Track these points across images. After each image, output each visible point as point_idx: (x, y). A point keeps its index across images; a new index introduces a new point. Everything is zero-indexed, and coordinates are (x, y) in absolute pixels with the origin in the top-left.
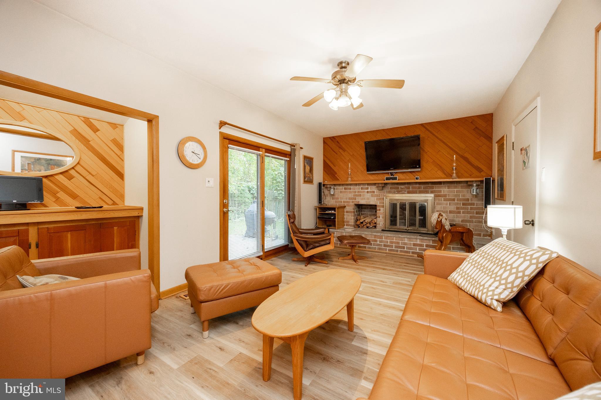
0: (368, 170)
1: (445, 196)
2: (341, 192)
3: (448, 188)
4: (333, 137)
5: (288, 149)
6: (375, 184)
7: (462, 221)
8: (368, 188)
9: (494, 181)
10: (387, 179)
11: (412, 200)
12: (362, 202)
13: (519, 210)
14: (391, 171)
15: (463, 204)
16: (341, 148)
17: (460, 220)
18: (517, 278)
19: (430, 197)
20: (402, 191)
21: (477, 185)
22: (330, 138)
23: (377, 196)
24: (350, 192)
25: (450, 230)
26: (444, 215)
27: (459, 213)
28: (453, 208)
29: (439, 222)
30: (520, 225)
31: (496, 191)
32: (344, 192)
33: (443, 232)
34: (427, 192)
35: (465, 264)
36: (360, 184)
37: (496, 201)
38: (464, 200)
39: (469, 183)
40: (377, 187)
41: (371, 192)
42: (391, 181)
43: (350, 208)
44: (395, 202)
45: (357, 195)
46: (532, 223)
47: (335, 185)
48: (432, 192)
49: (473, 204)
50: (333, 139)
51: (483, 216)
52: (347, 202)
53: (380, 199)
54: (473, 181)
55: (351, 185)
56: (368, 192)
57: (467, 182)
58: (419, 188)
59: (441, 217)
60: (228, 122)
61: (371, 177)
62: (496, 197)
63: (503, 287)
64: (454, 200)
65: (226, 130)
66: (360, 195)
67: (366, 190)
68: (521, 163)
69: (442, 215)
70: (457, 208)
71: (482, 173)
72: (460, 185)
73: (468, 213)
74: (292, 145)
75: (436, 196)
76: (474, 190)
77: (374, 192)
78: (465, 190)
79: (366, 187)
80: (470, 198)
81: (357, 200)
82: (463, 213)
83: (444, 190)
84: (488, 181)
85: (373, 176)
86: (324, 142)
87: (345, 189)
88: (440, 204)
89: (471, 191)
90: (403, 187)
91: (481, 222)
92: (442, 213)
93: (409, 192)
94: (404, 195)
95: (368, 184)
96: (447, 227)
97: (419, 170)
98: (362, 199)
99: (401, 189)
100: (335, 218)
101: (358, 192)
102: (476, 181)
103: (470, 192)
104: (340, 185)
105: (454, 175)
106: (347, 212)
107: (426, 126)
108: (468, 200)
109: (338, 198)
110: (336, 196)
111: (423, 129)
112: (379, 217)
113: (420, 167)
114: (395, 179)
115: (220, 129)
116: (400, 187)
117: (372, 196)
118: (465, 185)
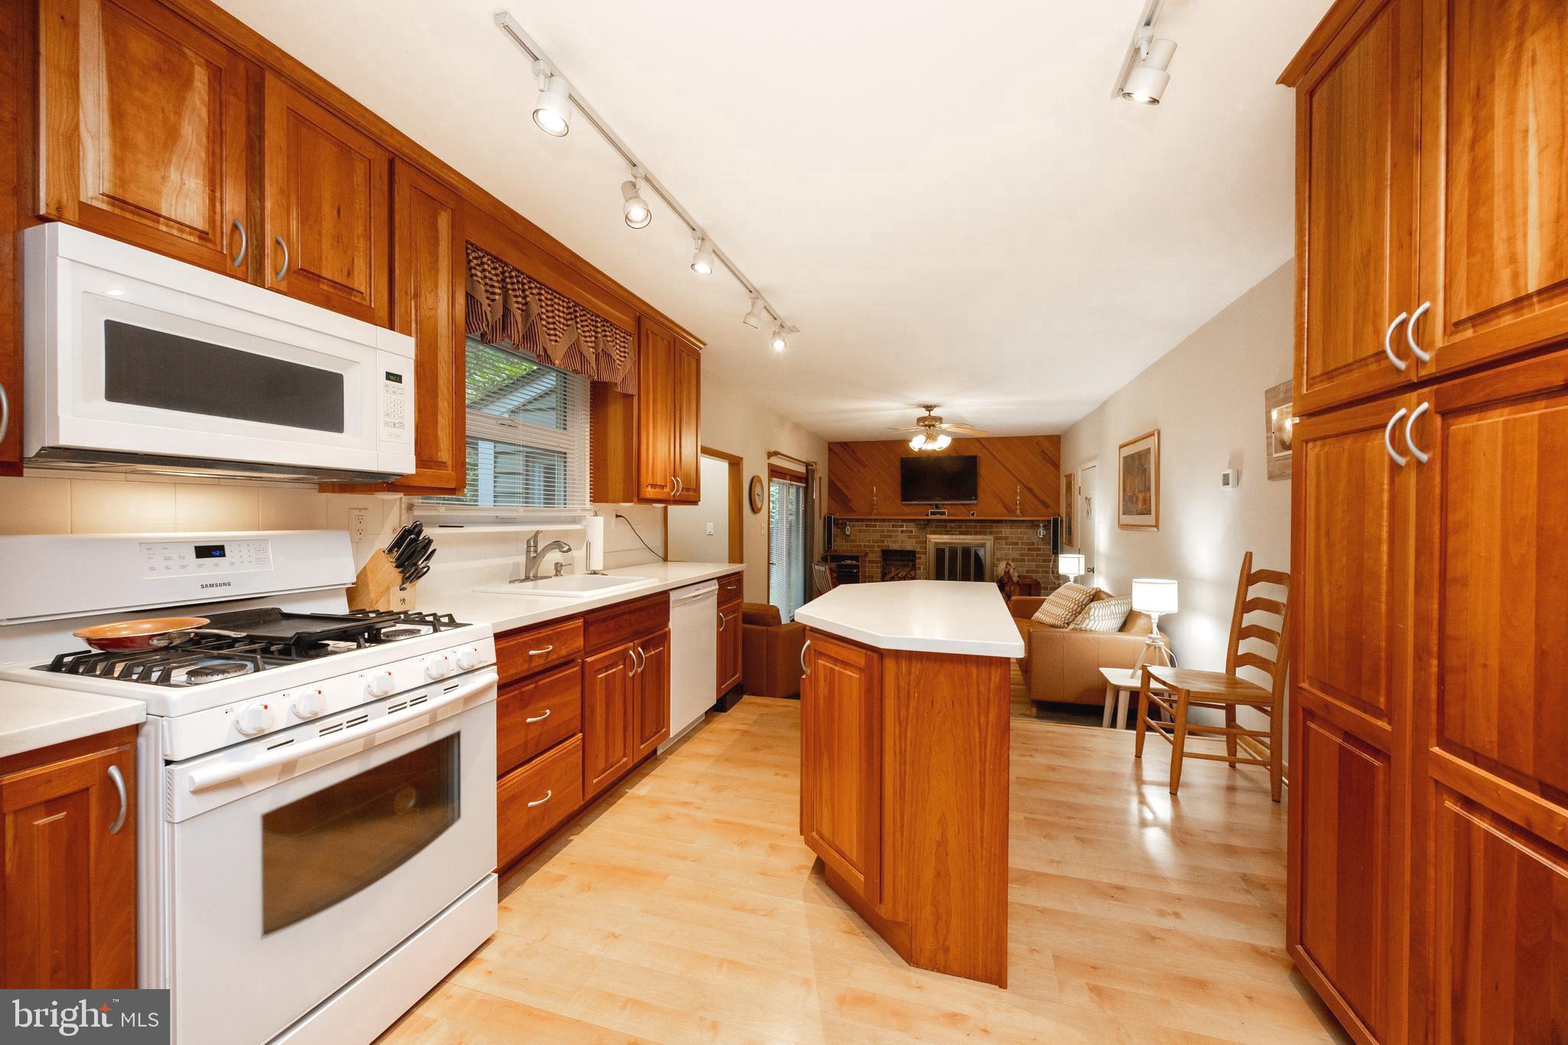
0: (903, 499)
1: (1006, 538)
2: (860, 531)
3: (1011, 528)
4: (846, 443)
5: (802, 469)
6: (915, 520)
7: (1027, 572)
8: (902, 526)
9: (1062, 521)
10: (932, 513)
11: (966, 543)
12: (894, 546)
13: (1082, 558)
14: (937, 503)
15: (1029, 550)
16: (858, 461)
17: (1025, 569)
18: (1078, 607)
19: (988, 540)
20: (951, 531)
21: (1044, 526)
22: (839, 443)
23: (917, 537)
24: (875, 531)
25: (1018, 582)
26: (1012, 564)
27: (1024, 560)
28: (1016, 554)
29: (1007, 573)
30: (1082, 572)
31: (1063, 536)
32: (865, 531)
33: (1011, 585)
34: (985, 533)
35: (1045, 603)
36: (891, 519)
37: (1065, 546)
38: (1029, 544)
39: (1035, 523)
40: (917, 525)
41: (907, 531)
42: (938, 517)
43: (875, 556)
44: (942, 547)
45: (886, 536)
46: (1093, 570)
47: (851, 520)
48: (991, 533)
49: (1039, 549)
50: (845, 445)
51: (1049, 565)
52: (869, 546)
53: (920, 542)
54: (1039, 521)
55: (876, 520)
56: (902, 532)
57: (1033, 521)
58: (975, 527)
59: (1009, 567)
60: (782, 452)
61: (907, 510)
62: (1064, 541)
63: (1070, 614)
64: (1017, 544)
65: (775, 461)
66: (891, 536)
67: (900, 529)
68: (1085, 513)
69: (1010, 565)
70: (1022, 555)
71: (1049, 509)
72: (1025, 524)
73: (1033, 560)
74: (807, 465)
75: (996, 539)
76: (1042, 532)
77: (911, 532)
78: (1031, 531)
79: (900, 523)
80: (1036, 541)
81: (886, 543)
82: (1028, 561)
83: (1006, 531)
84: (1056, 521)
85: (910, 507)
86: (830, 450)
87: (867, 526)
88: (1001, 549)
89: (1037, 532)
90: (953, 525)
91: (1048, 572)
92: (1010, 562)
93: (961, 533)
94: (954, 537)
95: (903, 520)
96: (1015, 579)
97: (975, 502)
98: (893, 542)
99: (951, 527)
100: (858, 572)
101: (888, 531)
102: (1043, 521)
103: (1037, 535)
104: (858, 520)
105: (1018, 511)
106: (870, 562)
107: (983, 442)
108: (1033, 544)
109: (854, 541)
110: (852, 537)
111: (978, 445)
112: (920, 569)
113: (975, 499)
114: (944, 513)
115: (768, 459)
116: (949, 524)
117: (909, 537)
118: (1030, 524)
